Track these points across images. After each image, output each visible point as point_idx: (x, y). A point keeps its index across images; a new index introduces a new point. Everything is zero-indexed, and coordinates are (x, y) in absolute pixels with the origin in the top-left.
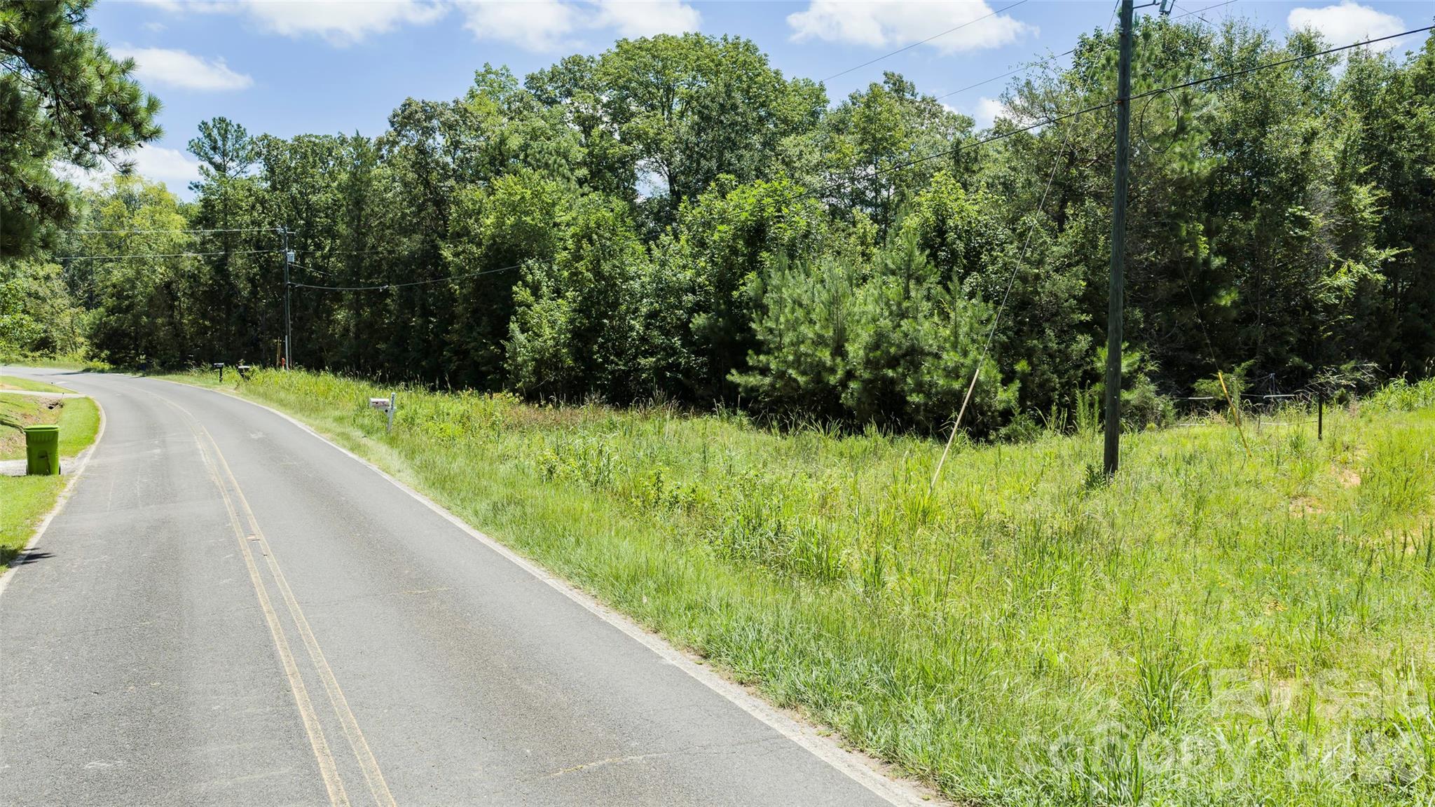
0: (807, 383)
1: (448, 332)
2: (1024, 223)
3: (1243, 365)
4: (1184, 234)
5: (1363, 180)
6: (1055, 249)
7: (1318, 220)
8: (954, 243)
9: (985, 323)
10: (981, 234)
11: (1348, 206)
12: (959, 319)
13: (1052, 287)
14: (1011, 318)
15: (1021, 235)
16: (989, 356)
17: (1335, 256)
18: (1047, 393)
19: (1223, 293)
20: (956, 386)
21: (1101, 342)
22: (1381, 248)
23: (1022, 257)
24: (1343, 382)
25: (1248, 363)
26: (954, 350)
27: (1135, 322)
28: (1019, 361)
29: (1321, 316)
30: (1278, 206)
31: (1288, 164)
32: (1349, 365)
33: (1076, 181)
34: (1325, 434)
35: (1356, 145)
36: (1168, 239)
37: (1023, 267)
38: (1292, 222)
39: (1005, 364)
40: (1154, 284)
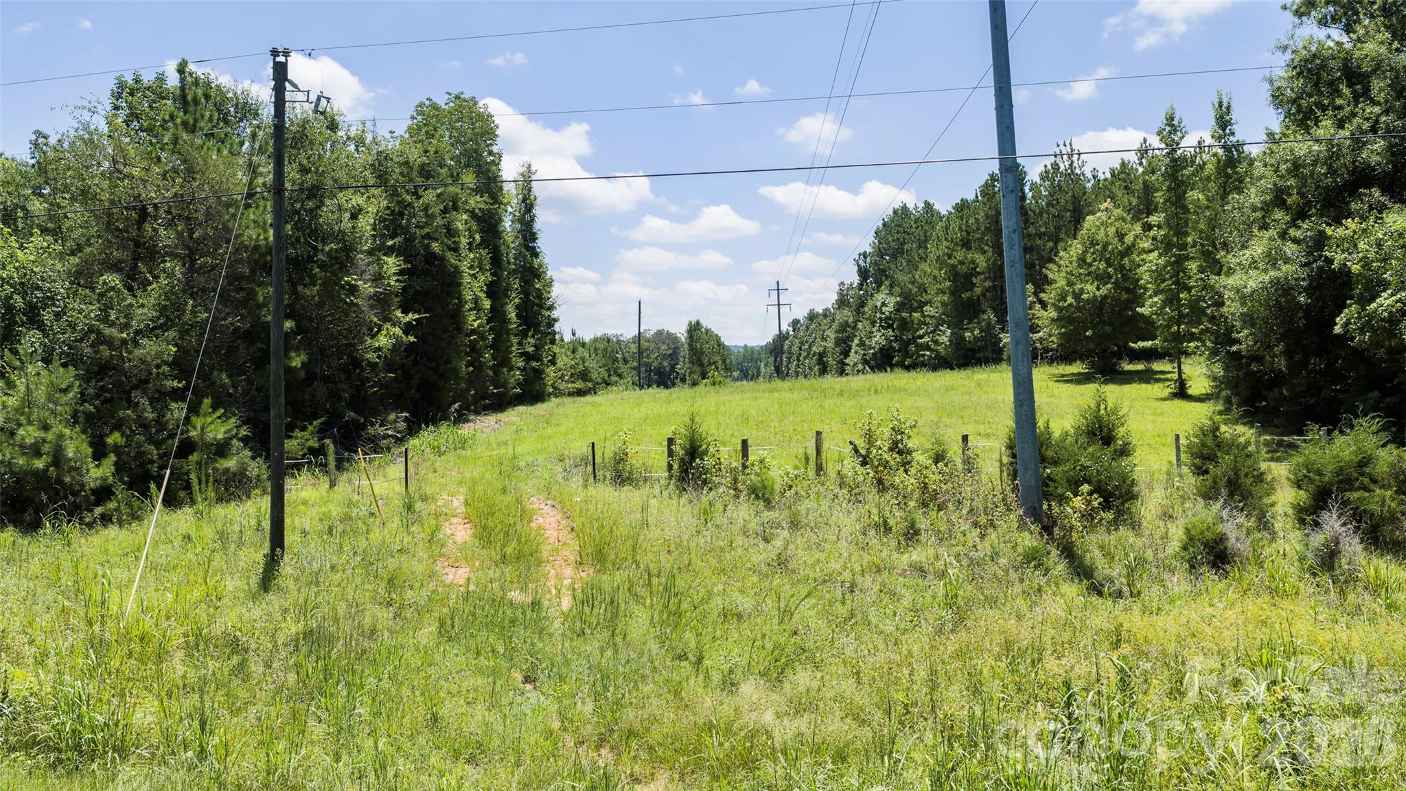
2: (105, 283)
3: (315, 423)
4: (261, 299)
5: (389, 251)
6: (140, 311)
7: (366, 288)
8: (11, 298)
9: (65, 391)
10: (38, 288)
11: (380, 274)
12: (32, 387)
13: (138, 352)
14: (93, 383)
15: (102, 295)
16: (78, 429)
17: (375, 320)
18: (142, 465)
19: (293, 354)
20: (39, 464)
21: (194, 409)
22: (405, 312)
23: (105, 319)
24: (390, 432)
25: (319, 421)
26: (30, 423)
27: (223, 386)
28: (111, 432)
29: (367, 373)
30: (334, 274)
31: (340, 236)
32: (392, 417)
33: (151, 238)
34: (411, 489)
35: (383, 220)
36: (248, 304)
37: (107, 331)
38: (347, 290)
39: (93, 436)
40: (238, 347)
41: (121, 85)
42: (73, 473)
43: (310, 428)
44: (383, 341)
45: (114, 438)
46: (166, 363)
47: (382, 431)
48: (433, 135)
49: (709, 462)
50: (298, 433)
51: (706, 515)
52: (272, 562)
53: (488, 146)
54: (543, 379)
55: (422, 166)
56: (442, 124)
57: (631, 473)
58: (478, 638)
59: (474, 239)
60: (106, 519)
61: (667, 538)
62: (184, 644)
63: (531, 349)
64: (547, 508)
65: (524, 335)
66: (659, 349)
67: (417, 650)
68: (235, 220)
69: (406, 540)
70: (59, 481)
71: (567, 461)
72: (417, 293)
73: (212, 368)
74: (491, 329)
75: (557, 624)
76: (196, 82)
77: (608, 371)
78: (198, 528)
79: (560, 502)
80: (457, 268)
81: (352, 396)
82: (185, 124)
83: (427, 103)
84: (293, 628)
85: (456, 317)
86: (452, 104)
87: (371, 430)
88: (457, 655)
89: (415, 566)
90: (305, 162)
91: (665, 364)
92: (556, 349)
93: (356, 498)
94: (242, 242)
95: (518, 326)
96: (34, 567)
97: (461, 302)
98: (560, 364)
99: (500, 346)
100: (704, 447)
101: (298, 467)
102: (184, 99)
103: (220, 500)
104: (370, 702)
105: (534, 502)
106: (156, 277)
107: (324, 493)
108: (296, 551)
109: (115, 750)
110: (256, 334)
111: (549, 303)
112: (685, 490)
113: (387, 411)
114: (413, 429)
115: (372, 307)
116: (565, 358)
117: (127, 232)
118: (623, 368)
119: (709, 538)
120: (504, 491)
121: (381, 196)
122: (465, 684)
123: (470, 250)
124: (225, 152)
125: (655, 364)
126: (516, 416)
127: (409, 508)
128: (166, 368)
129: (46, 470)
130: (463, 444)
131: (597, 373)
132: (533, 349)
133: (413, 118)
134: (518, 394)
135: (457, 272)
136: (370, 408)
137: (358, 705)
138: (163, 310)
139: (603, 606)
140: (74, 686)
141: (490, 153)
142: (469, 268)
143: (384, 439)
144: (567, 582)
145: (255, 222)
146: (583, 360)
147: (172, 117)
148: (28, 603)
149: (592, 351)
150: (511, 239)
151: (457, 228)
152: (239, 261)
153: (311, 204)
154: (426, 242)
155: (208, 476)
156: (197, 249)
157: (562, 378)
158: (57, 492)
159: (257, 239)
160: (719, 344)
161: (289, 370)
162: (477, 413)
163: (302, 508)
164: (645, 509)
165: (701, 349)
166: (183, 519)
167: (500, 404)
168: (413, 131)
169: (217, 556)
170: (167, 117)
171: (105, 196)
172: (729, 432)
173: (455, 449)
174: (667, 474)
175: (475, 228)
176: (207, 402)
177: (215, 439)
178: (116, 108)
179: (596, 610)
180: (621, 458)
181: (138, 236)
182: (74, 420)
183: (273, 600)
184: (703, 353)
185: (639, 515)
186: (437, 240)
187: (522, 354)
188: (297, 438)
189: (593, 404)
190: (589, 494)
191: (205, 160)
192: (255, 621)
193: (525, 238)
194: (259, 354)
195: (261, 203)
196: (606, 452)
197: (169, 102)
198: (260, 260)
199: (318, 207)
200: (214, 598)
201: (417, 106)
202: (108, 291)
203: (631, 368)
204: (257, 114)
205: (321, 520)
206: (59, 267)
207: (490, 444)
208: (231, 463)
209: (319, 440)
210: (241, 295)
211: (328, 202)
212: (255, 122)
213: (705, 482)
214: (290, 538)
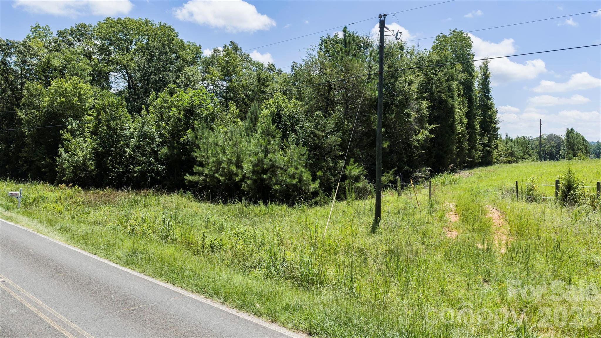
0: (224, 180)
1: (21, 152)
2: (317, 114)
3: (392, 170)
4: (372, 119)
5: (423, 99)
6: (329, 125)
7: (414, 115)
8: (286, 121)
9: (303, 155)
10: (295, 117)
11: (420, 109)
12: (293, 153)
13: (328, 141)
14: (312, 153)
15: (316, 119)
16: (307, 169)
17: (417, 128)
18: (328, 184)
19: (384, 142)
20: (294, 182)
21: (347, 163)
22: (430, 124)
23: (317, 128)
24: (423, 176)
25: (394, 169)
26: (292, 167)
27: (358, 154)
28: (318, 171)
29: (414, 151)
30: (401, 109)
31: (403, 93)
32: (424, 169)
33: (333, 97)
34: (432, 199)
35: (421, 86)
36: (367, 122)
37: (317, 133)
38: (406, 115)
39: (312, 172)
40: (363, 139)
41: (323, 40)
42: (306, 186)
43: (391, 172)
44: (421, 137)
45: (319, 173)
46: (337, 145)
47: (419, 175)
48: (443, 49)
49: (578, 192)
50: (386, 174)
51: (576, 217)
52: (376, 222)
53: (468, 51)
54: (492, 155)
55: (438, 62)
56: (447, 44)
57: (536, 196)
58: (462, 261)
59: (461, 92)
60: (316, 203)
61: (555, 226)
62: (344, 250)
63: (486, 142)
64: (493, 210)
65: (482, 135)
66: (550, 143)
67: (435, 262)
68: (363, 88)
69: (430, 218)
70: (301, 188)
71: (504, 190)
72: (435, 117)
73: (354, 148)
74: (467, 132)
75: (498, 259)
76: (350, 35)
77: (524, 152)
78: (349, 208)
79: (500, 208)
80: (453, 105)
81: (407, 160)
82: (346, 51)
83: (441, 35)
84: (384, 248)
85: (452, 127)
86: (452, 35)
87: (415, 174)
88: (452, 267)
89: (434, 229)
90: (390, 63)
91: (553, 150)
92: (498, 142)
93: (409, 201)
94: (366, 97)
95: (480, 131)
96: (293, 218)
97: (454, 121)
98: (500, 149)
99: (471, 140)
100: (575, 185)
101: (386, 187)
102: (345, 42)
103: (356, 199)
104: (415, 280)
105: (487, 207)
106: (334, 112)
107: (396, 198)
108: (385, 219)
109: (320, 284)
110: (371, 133)
111: (495, 121)
112: (565, 205)
113: (422, 167)
114: (432, 175)
115: (416, 122)
116: (502, 146)
117: (324, 95)
118: (531, 152)
119: (578, 227)
120: (473, 201)
121: (421, 76)
122: (456, 279)
123: (459, 97)
124: (360, 62)
125: (548, 150)
126: (478, 171)
127: (432, 205)
128: (337, 147)
129: (297, 184)
130: (454, 181)
131: (518, 152)
132: (487, 141)
133: (434, 42)
134: (479, 162)
135: (453, 107)
136: (415, 165)
137: (411, 281)
138: (337, 124)
139: (522, 254)
140: (306, 258)
141: (469, 54)
142: (458, 105)
143: (421, 178)
144: (503, 242)
145: (371, 88)
146: (511, 147)
147: (341, 50)
148: (291, 230)
149: (516, 143)
150: (477, 92)
151: (453, 88)
152: (364, 105)
153: (392, 81)
154: (439, 94)
155: (352, 189)
156: (349, 101)
157: (501, 155)
158: (300, 192)
159: (371, 96)
160: (583, 140)
161: (383, 149)
162: (460, 169)
163: (387, 203)
164: (543, 212)
165: (574, 142)
166: (343, 205)
167: (471, 165)
168: (434, 48)
169: (355, 219)
170: (339, 50)
171: (317, 82)
172: (589, 180)
173: (451, 184)
174: (555, 197)
175: (461, 87)
176: (352, 160)
177: (354, 175)
178: (321, 49)
179: (518, 255)
180: (531, 189)
181: (328, 96)
182: (306, 166)
183: (376, 237)
184: (574, 144)
185: (540, 215)
186: (444, 93)
187: (481, 144)
188: (385, 176)
189: (516, 167)
190: (514, 205)
191: (352, 65)
192: (370, 244)
193: (484, 92)
194: (371, 142)
195: (373, 82)
196: (524, 186)
197: (339, 44)
198: (373, 104)
199: (395, 82)
200: (354, 234)
201: (437, 37)
202: (318, 117)
203: (535, 152)
204: (371, 46)
205: (395, 208)
206: (301, 109)
207: (466, 182)
208: (360, 185)
209: (394, 177)
210: (365, 118)
211: (399, 79)
212: (371, 49)
213: (576, 202)
214: (382, 214)
